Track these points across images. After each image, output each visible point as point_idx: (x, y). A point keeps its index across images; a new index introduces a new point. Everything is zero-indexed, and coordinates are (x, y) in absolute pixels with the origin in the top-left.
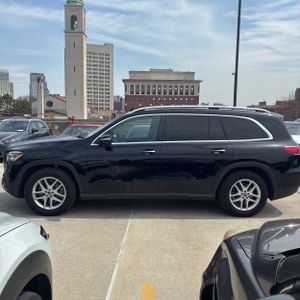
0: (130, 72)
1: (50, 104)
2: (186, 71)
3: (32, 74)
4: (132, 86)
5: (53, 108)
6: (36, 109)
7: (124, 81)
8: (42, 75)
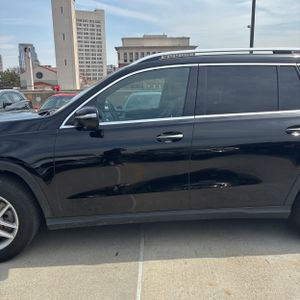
0: (123, 39)
1: (39, 75)
2: (181, 36)
3: (21, 45)
4: (125, 54)
5: (43, 79)
6: (25, 82)
7: (117, 49)
8: (32, 45)
